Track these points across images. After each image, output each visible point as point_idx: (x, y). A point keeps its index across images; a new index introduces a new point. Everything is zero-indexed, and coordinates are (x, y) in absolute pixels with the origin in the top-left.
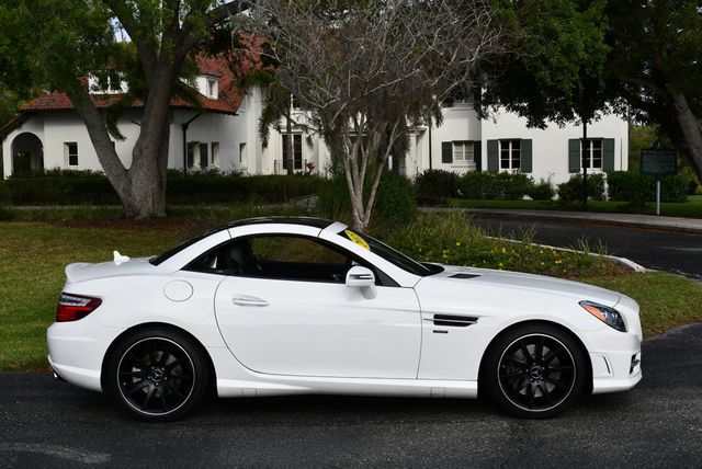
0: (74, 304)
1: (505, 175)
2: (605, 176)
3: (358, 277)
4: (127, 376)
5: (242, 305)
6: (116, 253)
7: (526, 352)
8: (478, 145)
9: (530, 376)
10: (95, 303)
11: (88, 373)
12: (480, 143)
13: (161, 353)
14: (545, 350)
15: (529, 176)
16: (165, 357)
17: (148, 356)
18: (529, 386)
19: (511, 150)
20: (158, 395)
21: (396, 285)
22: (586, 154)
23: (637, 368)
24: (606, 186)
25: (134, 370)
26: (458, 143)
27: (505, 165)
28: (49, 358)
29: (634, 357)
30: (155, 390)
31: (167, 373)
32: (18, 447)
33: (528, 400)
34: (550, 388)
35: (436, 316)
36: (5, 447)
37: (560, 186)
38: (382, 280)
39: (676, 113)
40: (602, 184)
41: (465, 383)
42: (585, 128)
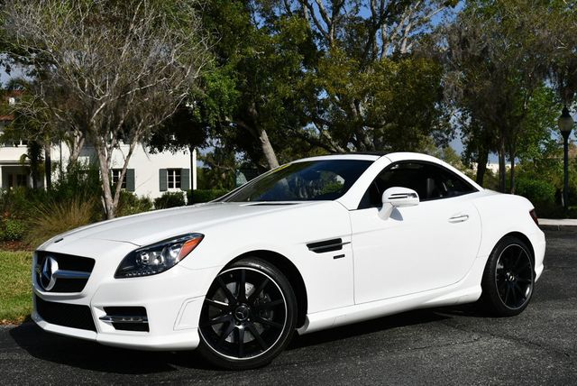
2: (185, 193)
37: (155, 200)
39: (262, 143)
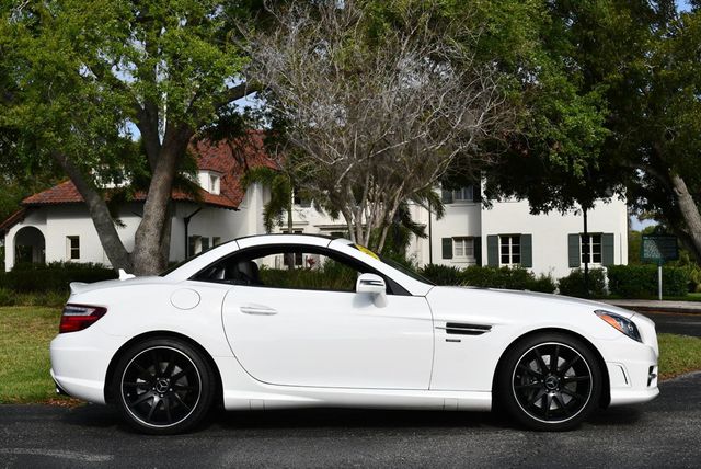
0: (79, 314)
1: (505, 270)
2: (606, 270)
3: (368, 282)
4: (131, 389)
5: (250, 313)
6: (122, 272)
7: (541, 363)
8: (478, 240)
9: (545, 386)
10: (100, 312)
11: (92, 385)
12: (480, 238)
13: (166, 364)
14: (561, 361)
15: (529, 270)
16: (171, 369)
17: (152, 368)
18: (545, 398)
19: (510, 245)
20: (162, 408)
21: (407, 293)
22: (586, 249)
23: (654, 382)
24: (607, 280)
25: (139, 381)
26: (458, 239)
27: (505, 260)
28: (52, 372)
29: (651, 368)
30: (160, 402)
31: (172, 384)
32: (18, 451)
33: (544, 412)
34: (567, 399)
35: (448, 325)
36: (5, 451)
37: (560, 280)
38: (393, 288)
39: (676, 198)
40: (602, 278)
41: (479, 394)
42: (585, 216)
